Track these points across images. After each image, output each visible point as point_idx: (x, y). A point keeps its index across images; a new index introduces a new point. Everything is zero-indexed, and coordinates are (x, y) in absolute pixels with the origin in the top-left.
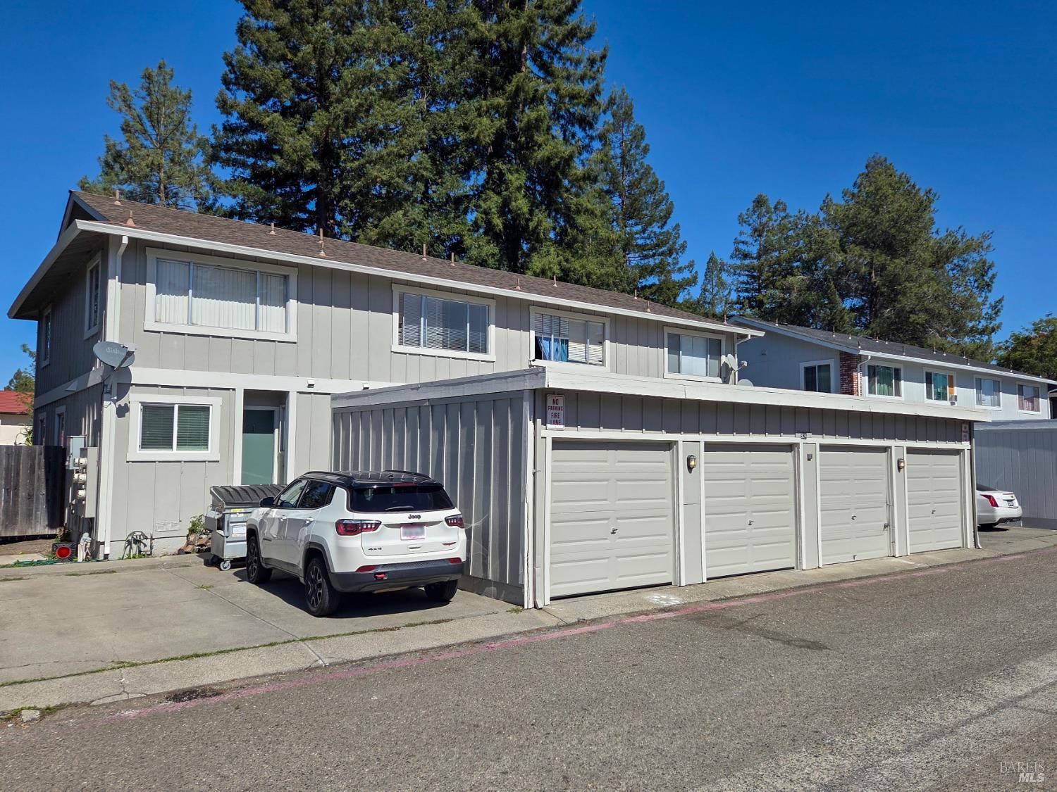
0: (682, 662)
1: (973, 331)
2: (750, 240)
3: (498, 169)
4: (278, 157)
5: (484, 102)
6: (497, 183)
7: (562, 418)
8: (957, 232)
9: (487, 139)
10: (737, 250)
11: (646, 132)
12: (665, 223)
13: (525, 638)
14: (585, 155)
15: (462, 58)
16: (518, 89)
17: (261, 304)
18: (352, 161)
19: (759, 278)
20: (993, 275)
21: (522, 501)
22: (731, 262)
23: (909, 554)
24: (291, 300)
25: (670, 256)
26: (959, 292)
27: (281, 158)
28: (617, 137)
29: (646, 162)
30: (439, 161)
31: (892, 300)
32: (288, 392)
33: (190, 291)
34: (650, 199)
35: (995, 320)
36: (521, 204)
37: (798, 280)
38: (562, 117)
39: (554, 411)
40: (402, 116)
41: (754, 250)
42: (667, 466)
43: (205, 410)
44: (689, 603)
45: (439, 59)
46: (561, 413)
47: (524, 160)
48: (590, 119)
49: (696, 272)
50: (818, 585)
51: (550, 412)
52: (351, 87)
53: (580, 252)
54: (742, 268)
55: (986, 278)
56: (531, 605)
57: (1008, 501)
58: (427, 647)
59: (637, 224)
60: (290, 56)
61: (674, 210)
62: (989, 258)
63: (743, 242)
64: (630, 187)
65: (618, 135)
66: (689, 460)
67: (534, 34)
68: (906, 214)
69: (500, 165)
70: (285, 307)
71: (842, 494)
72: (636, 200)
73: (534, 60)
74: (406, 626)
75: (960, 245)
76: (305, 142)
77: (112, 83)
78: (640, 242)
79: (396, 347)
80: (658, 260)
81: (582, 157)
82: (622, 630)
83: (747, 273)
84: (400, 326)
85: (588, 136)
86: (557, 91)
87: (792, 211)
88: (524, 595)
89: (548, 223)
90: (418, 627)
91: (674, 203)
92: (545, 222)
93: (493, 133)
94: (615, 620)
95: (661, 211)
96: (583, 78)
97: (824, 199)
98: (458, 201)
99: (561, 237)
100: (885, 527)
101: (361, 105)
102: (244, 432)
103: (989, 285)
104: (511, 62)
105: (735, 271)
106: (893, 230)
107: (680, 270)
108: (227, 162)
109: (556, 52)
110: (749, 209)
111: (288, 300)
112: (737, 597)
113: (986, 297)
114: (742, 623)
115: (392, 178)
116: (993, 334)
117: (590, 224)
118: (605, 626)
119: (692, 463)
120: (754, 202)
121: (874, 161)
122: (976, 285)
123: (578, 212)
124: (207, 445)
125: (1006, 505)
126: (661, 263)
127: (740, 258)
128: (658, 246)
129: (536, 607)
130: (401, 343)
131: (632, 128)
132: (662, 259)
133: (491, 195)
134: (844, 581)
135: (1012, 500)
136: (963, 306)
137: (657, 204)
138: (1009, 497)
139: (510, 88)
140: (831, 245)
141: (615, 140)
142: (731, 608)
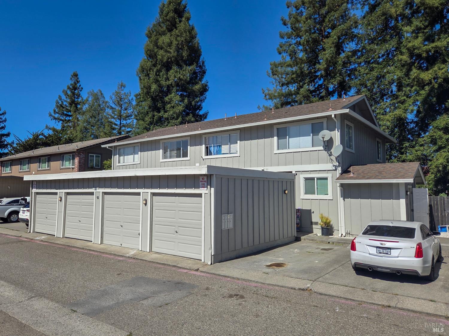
7: (36, 187)
17: (134, 154)
23: (148, 251)
24: (139, 152)
71: (116, 214)
79: (161, 160)
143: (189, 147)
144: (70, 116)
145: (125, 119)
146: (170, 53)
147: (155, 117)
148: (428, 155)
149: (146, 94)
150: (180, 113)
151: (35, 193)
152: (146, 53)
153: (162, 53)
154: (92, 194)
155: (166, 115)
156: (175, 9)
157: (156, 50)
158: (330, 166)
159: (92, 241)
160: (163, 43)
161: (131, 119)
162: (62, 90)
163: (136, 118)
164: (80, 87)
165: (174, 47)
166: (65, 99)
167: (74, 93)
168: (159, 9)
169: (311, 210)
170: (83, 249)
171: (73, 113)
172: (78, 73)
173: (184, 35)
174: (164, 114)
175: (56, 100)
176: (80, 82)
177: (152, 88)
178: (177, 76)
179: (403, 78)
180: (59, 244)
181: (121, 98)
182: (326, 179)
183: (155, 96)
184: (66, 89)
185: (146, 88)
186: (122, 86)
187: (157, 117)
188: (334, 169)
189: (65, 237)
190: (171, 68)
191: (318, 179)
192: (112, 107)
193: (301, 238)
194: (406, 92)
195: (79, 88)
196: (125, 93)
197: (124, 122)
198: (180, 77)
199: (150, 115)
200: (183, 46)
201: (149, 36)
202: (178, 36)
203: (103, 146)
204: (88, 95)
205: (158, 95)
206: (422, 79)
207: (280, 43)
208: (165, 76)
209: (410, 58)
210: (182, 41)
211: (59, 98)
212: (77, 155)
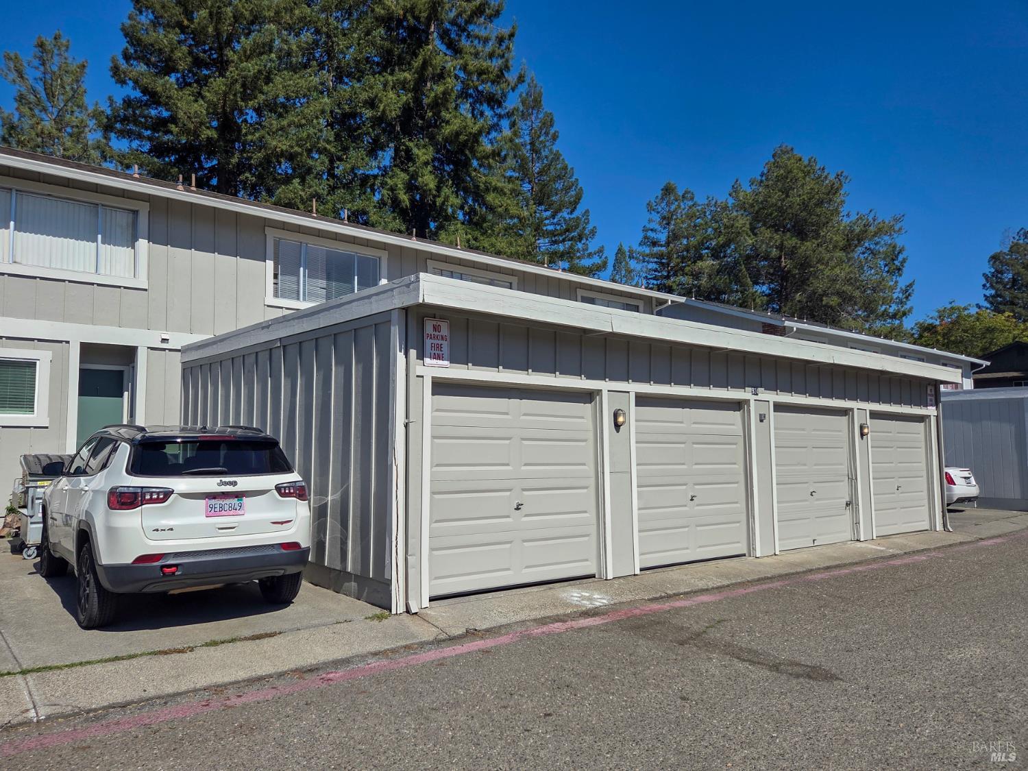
0: (623, 708)
1: (885, 315)
2: (657, 227)
3: (405, 145)
4: (173, 126)
5: (390, 78)
6: (404, 159)
7: (446, 351)
8: (868, 215)
9: (393, 114)
10: (646, 237)
11: (554, 118)
12: (575, 208)
13: (385, 662)
14: (494, 134)
15: (368, 33)
16: (425, 64)
17: (103, 242)
18: (253, 134)
19: (668, 264)
20: (904, 259)
21: (389, 463)
22: (640, 249)
23: (875, 538)
24: (140, 239)
25: (580, 242)
26: (870, 275)
27: (176, 127)
28: (526, 124)
29: (555, 148)
30: (344, 137)
31: (803, 282)
32: (137, 347)
33: (12, 223)
34: (559, 185)
35: (906, 304)
36: (428, 180)
37: (708, 264)
38: (471, 96)
39: (436, 342)
40: (304, 87)
41: (662, 237)
42: (588, 423)
43: (31, 365)
44: (620, 603)
45: (345, 35)
46: (445, 345)
47: (432, 138)
48: (498, 97)
49: (606, 258)
50: (781, 577)
51: (428, 342)
52: (251, 54)
53: (489, 231)
54: (652, 255)
55: (896, 262)
56: (402, 609)
57: (965, 478)
58: (227, 679)
59: (546, 210)
60: (186, 23)
61: (583, 196)
62: (900, 241)
63: (652, 230)
64: (540, 173)
65: (528, 122)
66: (616, 415)
67: (442, 10)
68: (817, 197)
69: (405, 140)
70: (133, 247)
71: (798, 464)
72: (545, 185)
73: (442, 37)
74: (207, 645)
75: (871, 228)
76: (199, 107)
77: (6, 54)
78: (551, 228)
79: (271, 300)
80: (568, 244)
81: (490, 137)
82: (528, 646)
83: (655, 260)
84: (276, 276)
85: (497, 115)
86: (464, 68)
87: (701, 200)
88: (391, 594)
89: (455, 201)
90: (223, 646)
91: (583, 189)
92: (452, 199)
93: (400, 108)
94: (519, 629)
95: (572, 196)
96: (491, 56)
97: (733, 184)
98: (365, 180)
99: (470, 217)
100: (847, 505)
101: (260, 72)
102: (80, 394)
103: (899, 269)
104: (418, 37)
105: (644, 259)
106: (804, 214)
107: (590, 255)
108: (123, 134)
109: (464, 30)
110: (657, 197)
111: (137, 240)
112: (681, 594)
113: (896, 282)
114: (698, 635)
115: (292, 147)
116: (904, 318)
117: (500, 201)
118: (504, 639)
119: (621, 419)
120: (662, 190)
121: (781, 151)
122: (886, 269)
123: (487, 190)
124: (33, 408)
125: (964, 485)
126: (571, 247)
127: (649, 246)
128: (567, 230)
129: (408, 611)
130: (276, 295)
131: (541, 116)
132: (572, 244)
133: (399, 173)
134: (811, 571)
135: (969, 478)
136: (874, 290)
137: (567, 189)
138: (966, 474)
139: (417, 63)
140: (741, 228)
141: (524, 127)
142: (678, 611)
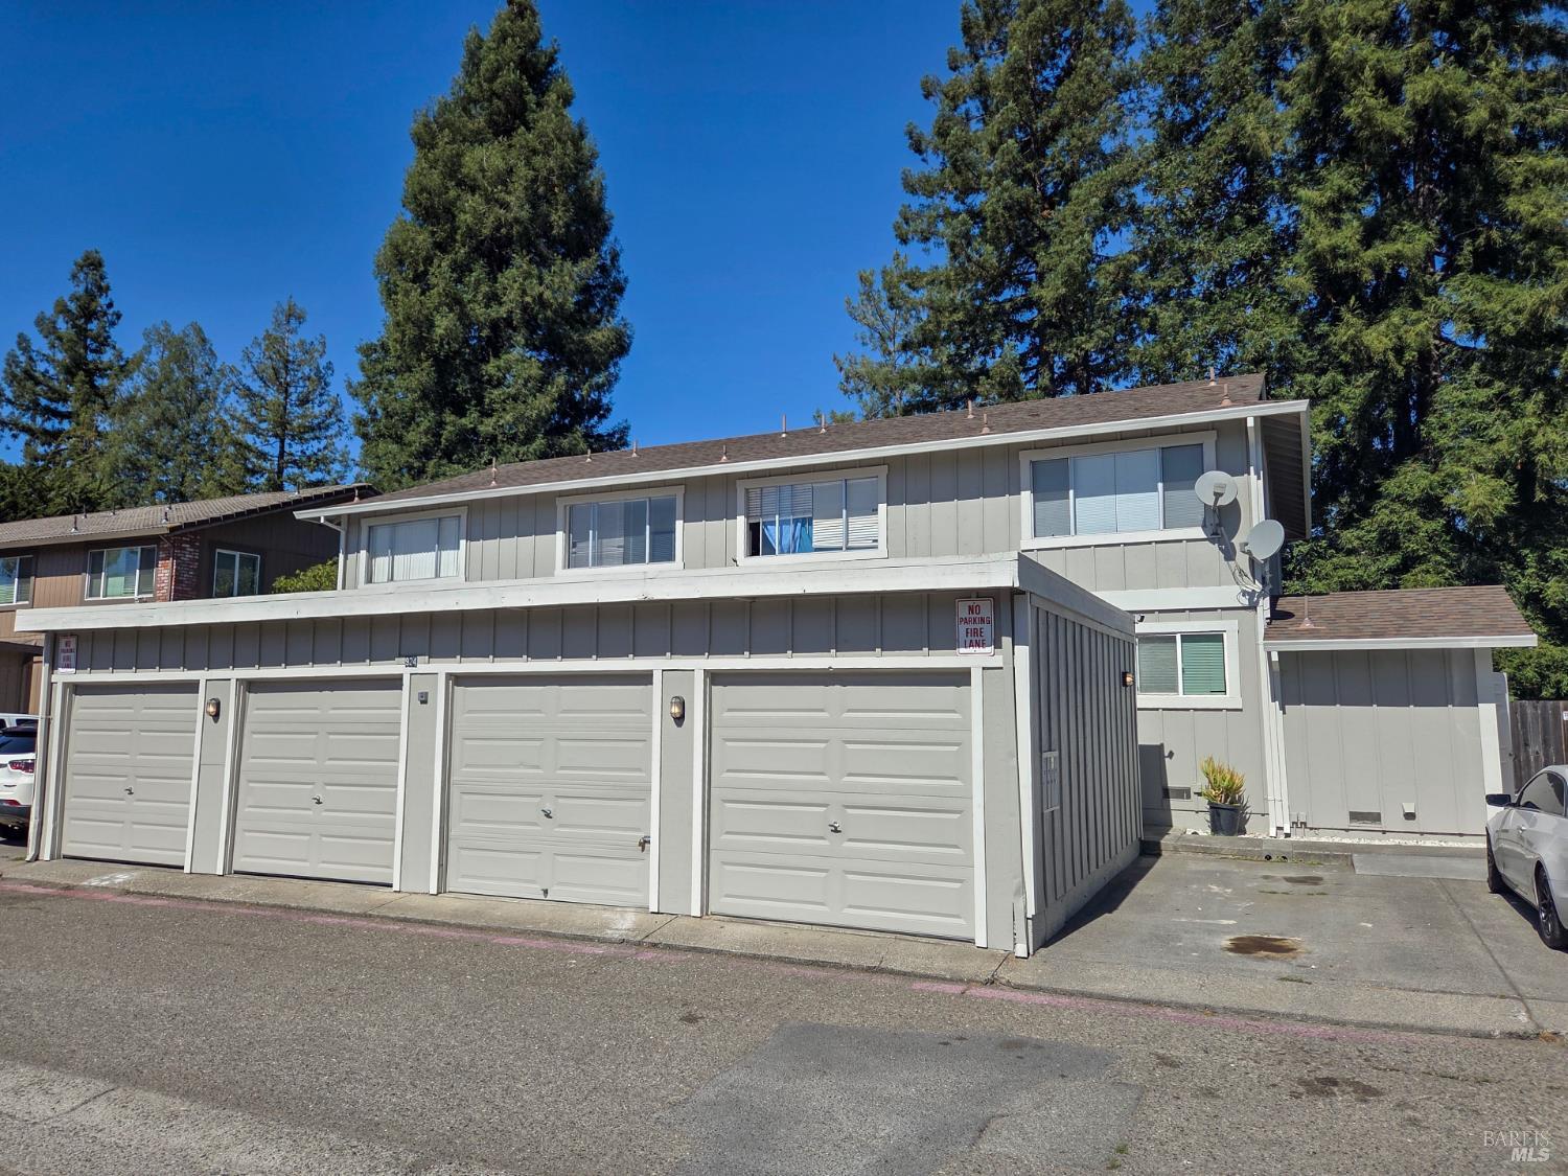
7: (73, 662)
17: (440, 550)
24: (461, 540)
33: (389, 551)
46: (73, 656)
51: (62, 655)
100: (646, 843)
143: (679, 524)
144: (67, 416)
145: (300, 436)
146: (505, 205)
147: (444, 429)
148: (1371, 581)
149: (411, 343)
150: (542, 420)
151: (66, 685)
152: (416, 198)
153: (474, 205)
154: (394, 682)
155: (487, 427)
156: (522, 58)
157: (452, 193)
158: (1231, 595)
159: (390, 886)
160: (482, 170)
161: (326, 438)
162: (34, 318)
163: (363, 430)
164: (111, 311)
165: (518, 187)
166: (47, 351)
167: (86, 330)
168: (463, 53)
169: (1162, 745)
170: (366, 916)
171: (78, 404)
172: (103, 256)
173: (559, 151)
174: (482, 422)
175: (9, 354)
176: (109, 292)
177: (439, 326)
178: (532, 289)
179: (1293, 345)
180: (230, 902)
181: (288, 361)
182: (1217, 638)
183: (447, 356)
184: (49, 312)
185: (413, 323)
186: (293, 316)
187: (453, 429)
188: (1246, 603)
189: (236, 872)
190: (506, 263)
191: (1186, 638)
192: (249, 389)
193: (1159, 843)
194: (1302, 387)
195: (105, 314)
196: (302, 343)
197: (295, 449)
198: (541, 295)
199: (425, 422)
200: (550, 188)
201: (425, 142)
202: (535, 152)
203: (299, 515)
204: (144, 342)
205: (458, 353)
206: (1367, 347)
207: (903, 206)
208: (484, 288)
209: (1316, 284)
210: (551, 171)
211: (19, 344)
212: (164, 549)
